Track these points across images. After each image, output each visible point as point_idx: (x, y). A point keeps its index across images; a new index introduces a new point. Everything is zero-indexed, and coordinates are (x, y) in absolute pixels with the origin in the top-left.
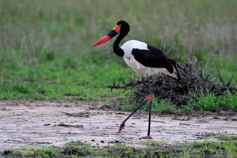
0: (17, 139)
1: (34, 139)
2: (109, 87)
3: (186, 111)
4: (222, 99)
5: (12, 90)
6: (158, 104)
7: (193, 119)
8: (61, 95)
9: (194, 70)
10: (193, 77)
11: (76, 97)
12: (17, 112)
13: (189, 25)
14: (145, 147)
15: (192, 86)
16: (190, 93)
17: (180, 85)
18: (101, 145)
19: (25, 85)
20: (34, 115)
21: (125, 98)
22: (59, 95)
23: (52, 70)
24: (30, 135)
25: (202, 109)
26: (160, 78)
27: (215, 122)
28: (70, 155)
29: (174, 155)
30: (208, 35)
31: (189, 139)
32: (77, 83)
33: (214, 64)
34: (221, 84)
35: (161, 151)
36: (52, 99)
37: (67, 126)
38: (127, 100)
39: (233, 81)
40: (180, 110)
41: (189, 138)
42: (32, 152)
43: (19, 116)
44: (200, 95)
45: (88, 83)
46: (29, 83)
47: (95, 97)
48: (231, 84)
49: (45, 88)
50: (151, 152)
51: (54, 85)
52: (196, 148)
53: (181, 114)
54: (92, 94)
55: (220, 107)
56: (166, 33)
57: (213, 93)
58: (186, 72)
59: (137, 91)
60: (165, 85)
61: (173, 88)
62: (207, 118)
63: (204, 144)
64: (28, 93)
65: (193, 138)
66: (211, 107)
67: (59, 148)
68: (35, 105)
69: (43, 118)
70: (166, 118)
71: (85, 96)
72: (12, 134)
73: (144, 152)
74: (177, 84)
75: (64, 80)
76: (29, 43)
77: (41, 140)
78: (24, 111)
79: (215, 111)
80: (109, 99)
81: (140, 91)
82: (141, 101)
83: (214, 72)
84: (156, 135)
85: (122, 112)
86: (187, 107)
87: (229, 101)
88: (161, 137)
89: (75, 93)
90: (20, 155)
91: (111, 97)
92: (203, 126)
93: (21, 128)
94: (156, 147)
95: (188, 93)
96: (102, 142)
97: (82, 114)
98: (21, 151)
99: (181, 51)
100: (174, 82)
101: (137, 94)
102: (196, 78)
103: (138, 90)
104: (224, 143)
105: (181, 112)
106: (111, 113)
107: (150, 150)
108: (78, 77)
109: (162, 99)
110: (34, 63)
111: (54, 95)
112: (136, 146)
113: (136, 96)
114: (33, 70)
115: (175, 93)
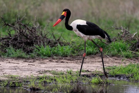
3: (32, 57)
4: (55, 49)
6: (15, 52)
7: (37, 62)
9: (37, 31)
10: (37, 36)
13: (34, 3)
14: (7, 79)
15: (36, 41)
16: (35, 45)
17: (29, 41)
25: (42, 55)
26: (16, 36)
27: (51, 63)
29: (25, 84)
30: (46, 9)
31: (34, 74)
33: (50, 27)
34: (54, 40)
35: (17, 81)
39: (62, 38)
40: (28, 56)
44: (41, 46)
48: (60, 39)
50: (11, 82)
52: (38, 80)
53: (29, 58)
55: (53, 54)
56: (20, 8)
57: (49, 45)
58: (32, 32)
60: (20, 40)
61: (24, 42)
62: (46, 61)
63: (43, 77)
65: (37, 74)
66: (48, 54)
70: (20, 61)
73: (6, 82)
74: (26, 40)
79: (50, 56)
81: (4, 44)
82: (4, 50)
83: (50, 32)
84: (14, 72)
86: (33, 54)
87: (59, 51)
88: (17, 72)
92: (43, 66)
94: (13, 79)
95: (33, 45)
99: (29, 19)
100: (25, 38)
101: (2, 46)
102: (38, 36)
103: (3, 44)
104: (56, 77)
105: (29, 57)
107: (10, 81)
109: (18, 49)
112: (2, 78)
113: (2, 47)
115: (25, 46)
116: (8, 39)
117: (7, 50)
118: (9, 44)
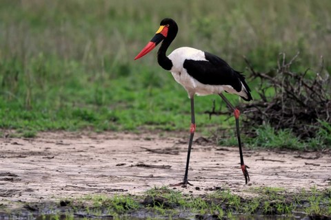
0: (78, 185)
1: (103, 184)
2: (207, 112)
3: (313, 146)
5: (71, 116)
6: (275, 136)
7: (324, 157)
8: (140, 123)
9: (325, 89)
10: (323, 99)
11: (161, 126)
12: (78, 147)
13: (318, 28)
14: (257, 195)
15: (322, 111)
16: (319, 121)
17: (306, 111)
18: (196, 192)
19: (89, 109)
20: (103, 151)
21: (229, 127)
22: (137, 123)
23: (127, 89)
24: (97, 179)
26: (278, 99)
28: (153, 206)
29: (297, 207)
31: (318, 185)
32: (162, 107)
35: (279, 201)
36: (128, 129)
37: (148, 167)
38: (232, 131)
40: (305, 145)
41: (318, 183)
42: (100, 203)
43: (82, 153)
45: (177, 107)
46: (96, 107)
47: (187, 127)
49: (118, 114)
50: (266, 202)
51: (130, 110)
52: (328, 198)
53: (306, 150)
54: (183, 122)
56: (287, 38)
58: (314, 92)
59: (245, 118)
60: (285, 109)
61: (296, 115)
64: (95, 120)
65: (324, 184)
67: (137, 197)
68: (104, 138)
69: (114, 156)
70: (285, 155)
71: (174, 125)
72: (72, 178)
73: (255, 202)
74: (301, 109)
75: (144, 103)
76: (95, 52)
77: (112, 186)
78: (88, 145)
80: (206, 129)
81: (250, 118)
82: (251, 131)
84: (273, 180)
85: (224, 148)
86: (315, 141)
88: (280, 182)
89: (159, 120)
90: (83, 207)
91: (209, 126)
93: (84, 170)
94: (272, 196)
95: (316, 121)
96: (197, 189)
97: (169, 149)
98: (83, 201)
99: (307, 63)
100: (297, 106)
101: (246, 122)
102: (327, 101)
103: (248, 117)
105: (307, 147)
106: (209, 149)
107: (264, 200)
108: (163, 99)
109: (281, 130)
110: (102, 80)
111: (130, 123)
112: (245, 195)
113: (245, 125)
114: (101, 88)
115: (299, 122)
116: (259, 108)
117: (257, 132)
118: (263, 117)
